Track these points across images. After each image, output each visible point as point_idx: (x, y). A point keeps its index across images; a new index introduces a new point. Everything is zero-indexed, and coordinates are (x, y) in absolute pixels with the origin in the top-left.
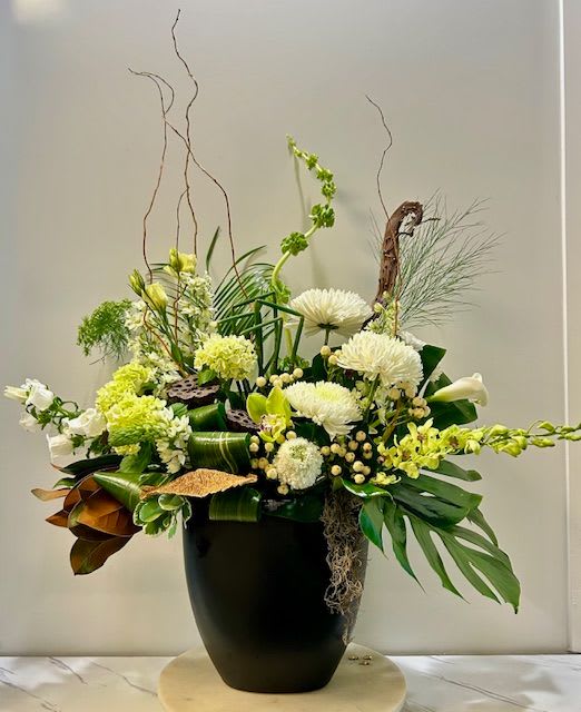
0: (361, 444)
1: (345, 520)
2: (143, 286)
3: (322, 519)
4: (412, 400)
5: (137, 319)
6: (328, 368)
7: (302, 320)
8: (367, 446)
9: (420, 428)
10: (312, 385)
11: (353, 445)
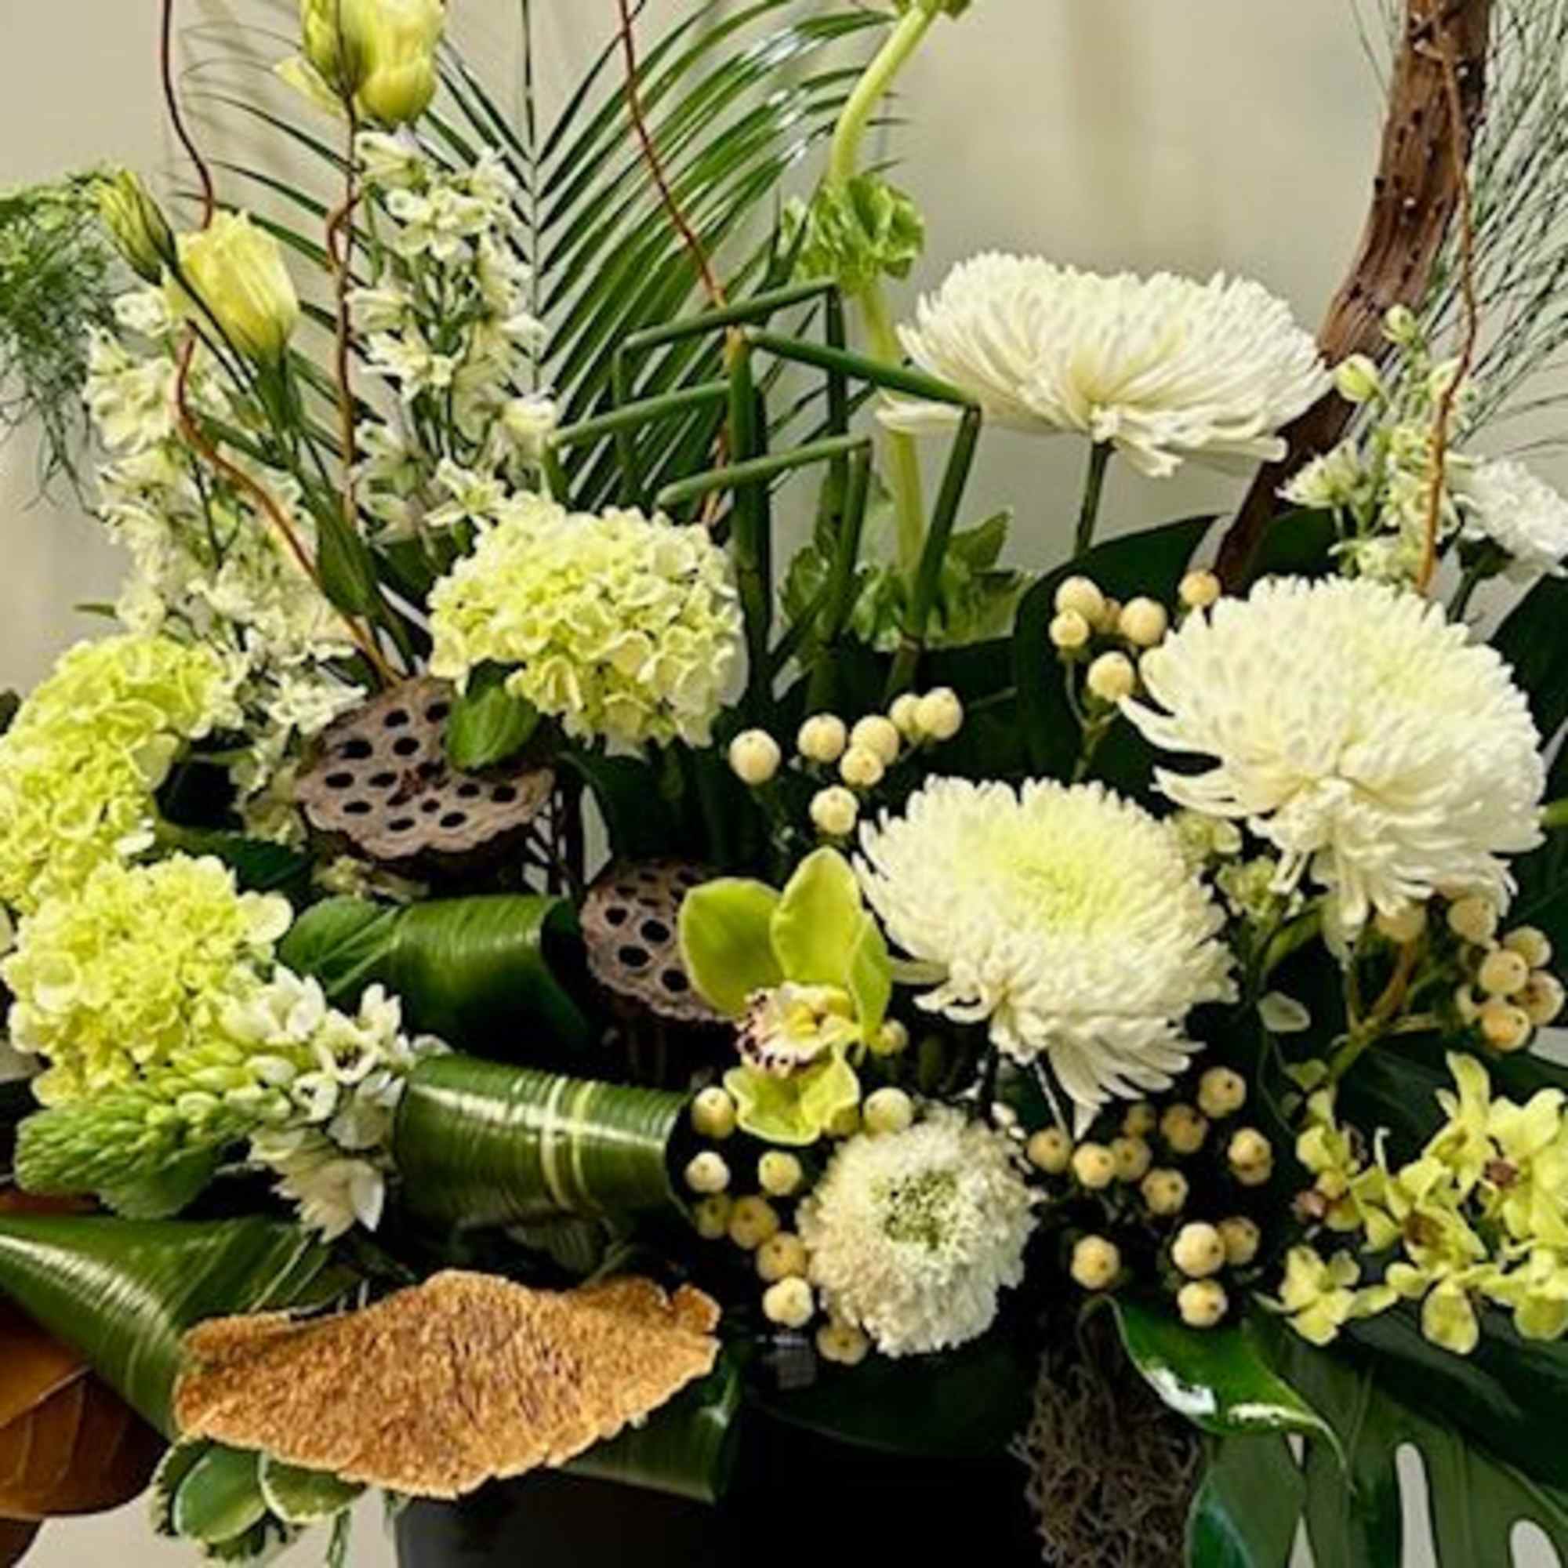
0: (1222, 1130)
1: (1131, 1453)
2: (166, 249)
3: (1020, 1448)
4: (1479, 953)
5: (147, 391)
6: (1086, 713)
7: (970, 430)
8: (1246, 1146)
9: (1506, 1116)
10: (1001, 790)
11: (1184, 1134)
